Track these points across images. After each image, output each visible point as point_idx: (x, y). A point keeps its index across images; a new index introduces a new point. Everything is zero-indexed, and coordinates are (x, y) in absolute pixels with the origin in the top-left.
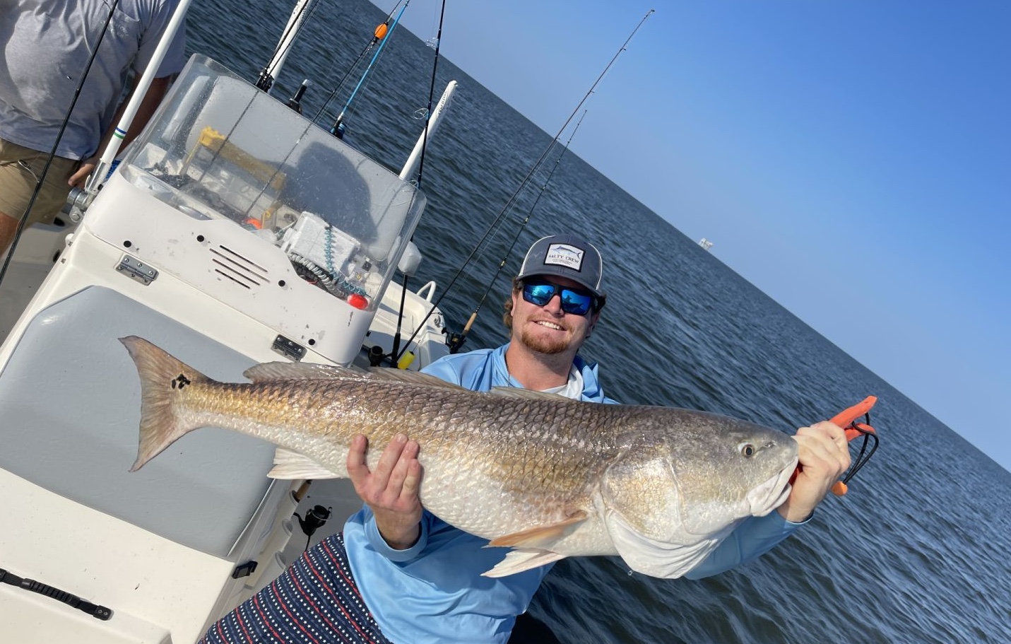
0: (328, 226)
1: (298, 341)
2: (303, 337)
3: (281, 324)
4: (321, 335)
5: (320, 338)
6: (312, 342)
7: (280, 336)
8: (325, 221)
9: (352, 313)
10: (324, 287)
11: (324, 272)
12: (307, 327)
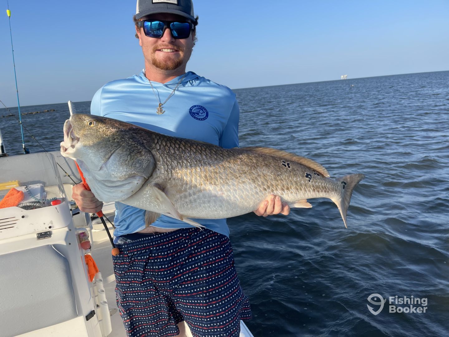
0: (25, 187)
1: (45, 230)
2: (46, 228)
3: (35, 230)
4: (51, 222)
5: (52, 224)
6: (50, 227)
7: (38, 234)
8: (23, 186)
9: (56, 208)
10: (39, 207)
11: (35, 202)
12: (44, 224)
